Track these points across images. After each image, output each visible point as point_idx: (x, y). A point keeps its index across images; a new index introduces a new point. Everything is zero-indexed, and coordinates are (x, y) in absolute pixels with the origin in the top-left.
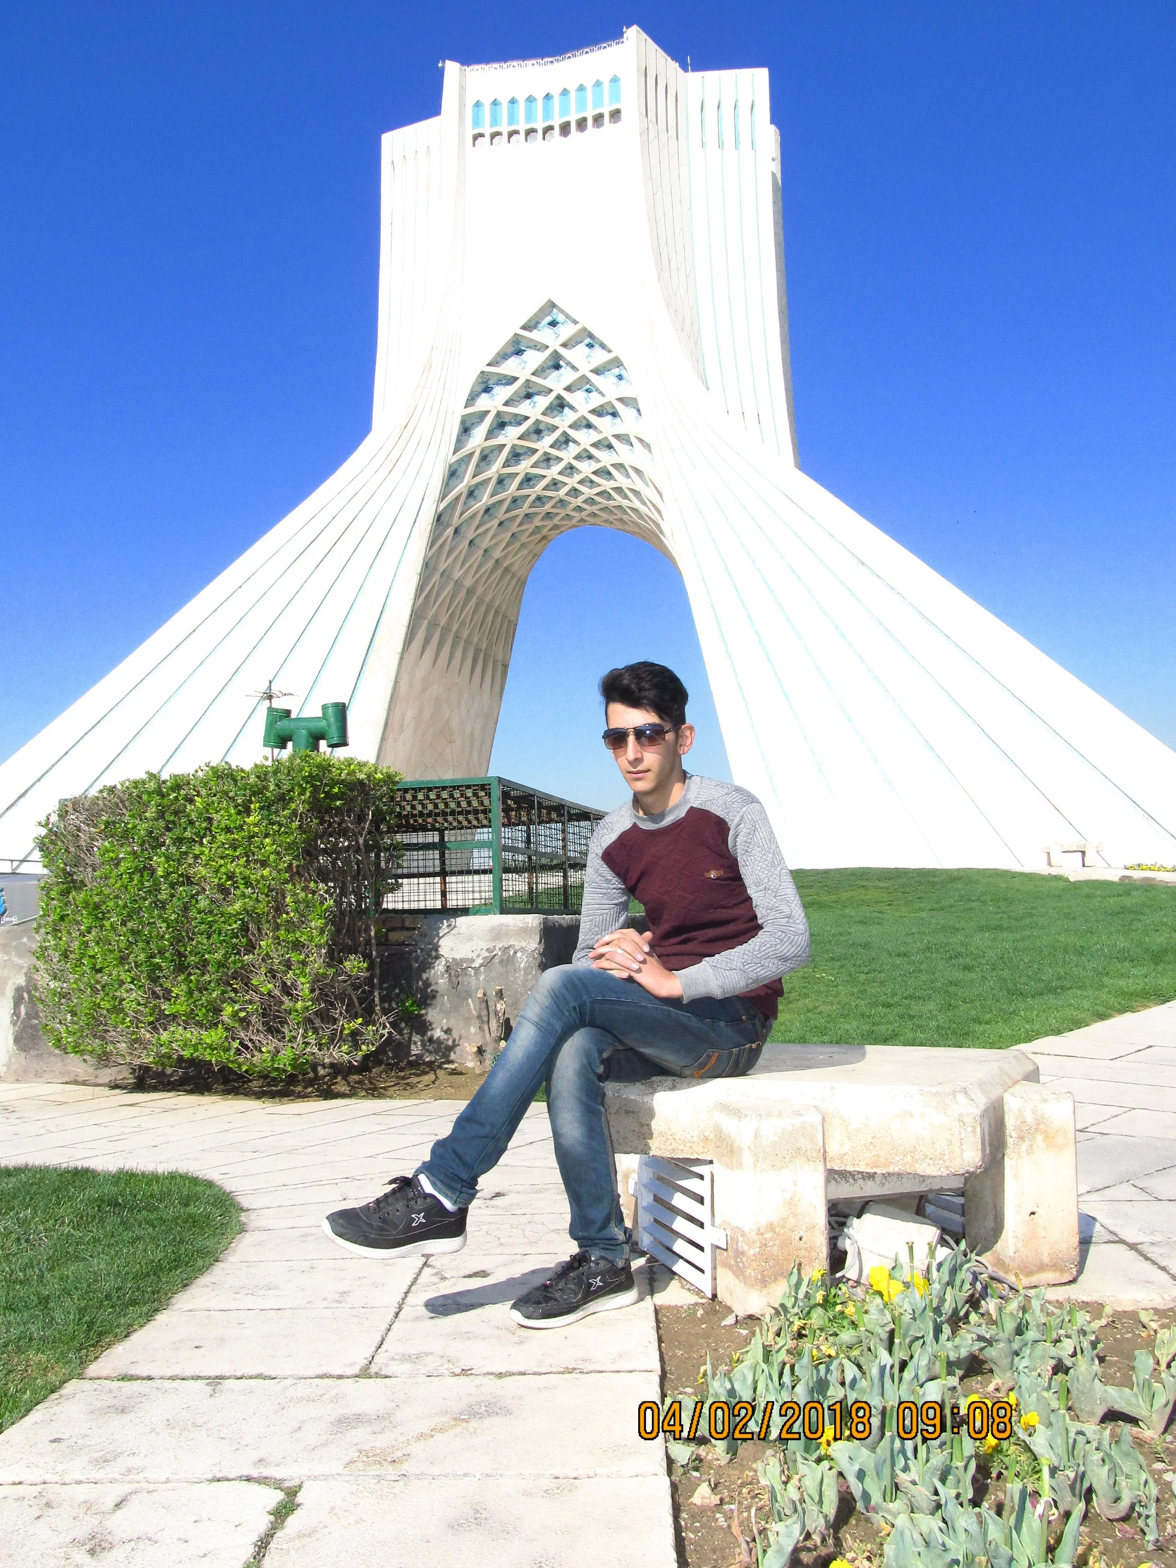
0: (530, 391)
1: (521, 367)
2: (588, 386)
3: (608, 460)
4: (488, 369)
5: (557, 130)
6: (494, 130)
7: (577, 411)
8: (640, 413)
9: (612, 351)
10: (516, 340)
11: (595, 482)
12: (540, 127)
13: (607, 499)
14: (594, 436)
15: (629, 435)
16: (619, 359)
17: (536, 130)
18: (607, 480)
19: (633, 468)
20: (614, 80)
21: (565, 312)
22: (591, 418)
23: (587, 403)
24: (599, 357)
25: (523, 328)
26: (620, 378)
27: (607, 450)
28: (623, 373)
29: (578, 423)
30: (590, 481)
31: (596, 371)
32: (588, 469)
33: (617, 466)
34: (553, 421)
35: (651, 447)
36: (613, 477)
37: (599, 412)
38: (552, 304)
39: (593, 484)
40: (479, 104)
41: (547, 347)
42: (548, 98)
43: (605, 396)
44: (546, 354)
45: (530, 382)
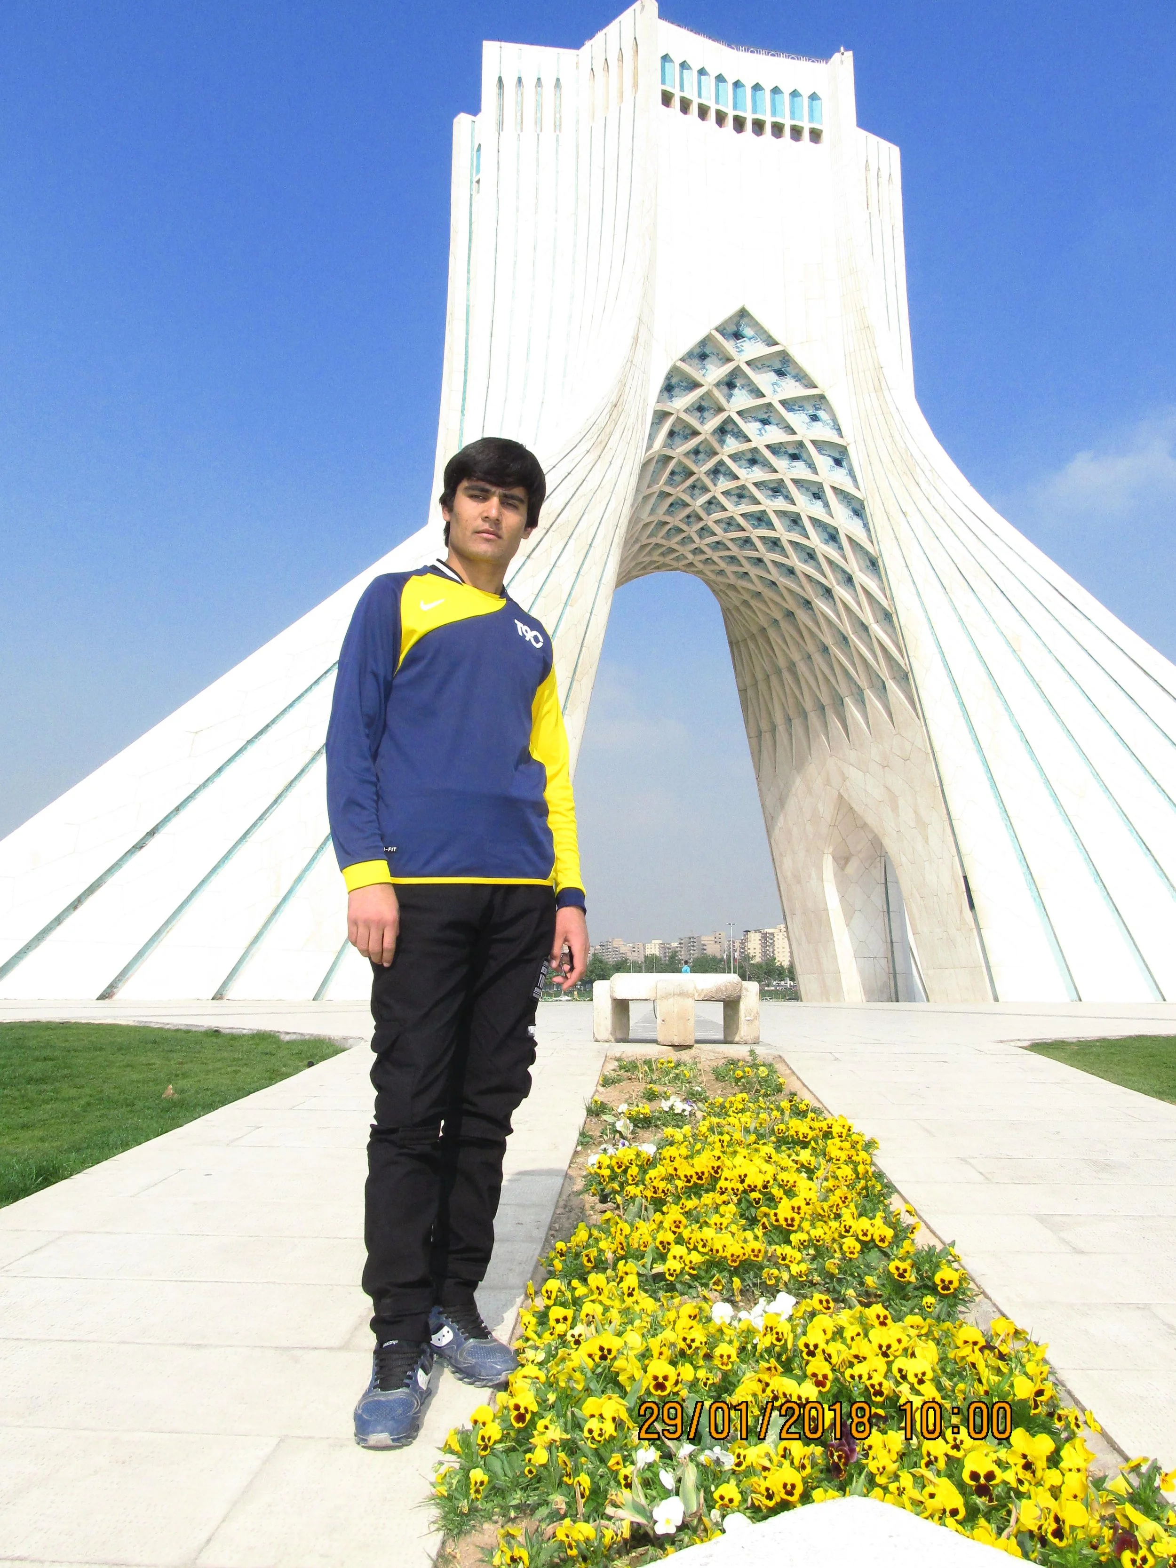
1: (702, 373)
2: (765, 416)
3: (771, 505)
4: (680, 364)
5: (749, 125)
6: (683, 94)
7: (749, 441)
8: (838, 462)
9: (816, 387)
10: (705, 341)
11: (739, 525)
12: (731, 113)
13: (741, 547)
14: (758, 474)
15: (821, 483)
16: (822, 397)
17: (726, 114)
18: (755, 527)
19: (814, 521)
20: (814, 97)
21: (762, 328)
22: (767, 453)
23: (761, 435)
24: (791, 389)
25: (717, 329)
26: (814, 418)
27: (771, 493)
28: (821, 414)
29: (740, 455)
30: (730, 523)
31: (783, 403)
32: (735, 510)
33: (781, 514)
34: (716, 446)
35: (865, 503)
36: (770, 526)
37: (774, 449)
38: (743, 313)
39: (732, 528)
40: (666, 58)
41: (729, 360)
42: (737, 84)
43: (795, 433)
44: (729, 367)
45: (708, 394)
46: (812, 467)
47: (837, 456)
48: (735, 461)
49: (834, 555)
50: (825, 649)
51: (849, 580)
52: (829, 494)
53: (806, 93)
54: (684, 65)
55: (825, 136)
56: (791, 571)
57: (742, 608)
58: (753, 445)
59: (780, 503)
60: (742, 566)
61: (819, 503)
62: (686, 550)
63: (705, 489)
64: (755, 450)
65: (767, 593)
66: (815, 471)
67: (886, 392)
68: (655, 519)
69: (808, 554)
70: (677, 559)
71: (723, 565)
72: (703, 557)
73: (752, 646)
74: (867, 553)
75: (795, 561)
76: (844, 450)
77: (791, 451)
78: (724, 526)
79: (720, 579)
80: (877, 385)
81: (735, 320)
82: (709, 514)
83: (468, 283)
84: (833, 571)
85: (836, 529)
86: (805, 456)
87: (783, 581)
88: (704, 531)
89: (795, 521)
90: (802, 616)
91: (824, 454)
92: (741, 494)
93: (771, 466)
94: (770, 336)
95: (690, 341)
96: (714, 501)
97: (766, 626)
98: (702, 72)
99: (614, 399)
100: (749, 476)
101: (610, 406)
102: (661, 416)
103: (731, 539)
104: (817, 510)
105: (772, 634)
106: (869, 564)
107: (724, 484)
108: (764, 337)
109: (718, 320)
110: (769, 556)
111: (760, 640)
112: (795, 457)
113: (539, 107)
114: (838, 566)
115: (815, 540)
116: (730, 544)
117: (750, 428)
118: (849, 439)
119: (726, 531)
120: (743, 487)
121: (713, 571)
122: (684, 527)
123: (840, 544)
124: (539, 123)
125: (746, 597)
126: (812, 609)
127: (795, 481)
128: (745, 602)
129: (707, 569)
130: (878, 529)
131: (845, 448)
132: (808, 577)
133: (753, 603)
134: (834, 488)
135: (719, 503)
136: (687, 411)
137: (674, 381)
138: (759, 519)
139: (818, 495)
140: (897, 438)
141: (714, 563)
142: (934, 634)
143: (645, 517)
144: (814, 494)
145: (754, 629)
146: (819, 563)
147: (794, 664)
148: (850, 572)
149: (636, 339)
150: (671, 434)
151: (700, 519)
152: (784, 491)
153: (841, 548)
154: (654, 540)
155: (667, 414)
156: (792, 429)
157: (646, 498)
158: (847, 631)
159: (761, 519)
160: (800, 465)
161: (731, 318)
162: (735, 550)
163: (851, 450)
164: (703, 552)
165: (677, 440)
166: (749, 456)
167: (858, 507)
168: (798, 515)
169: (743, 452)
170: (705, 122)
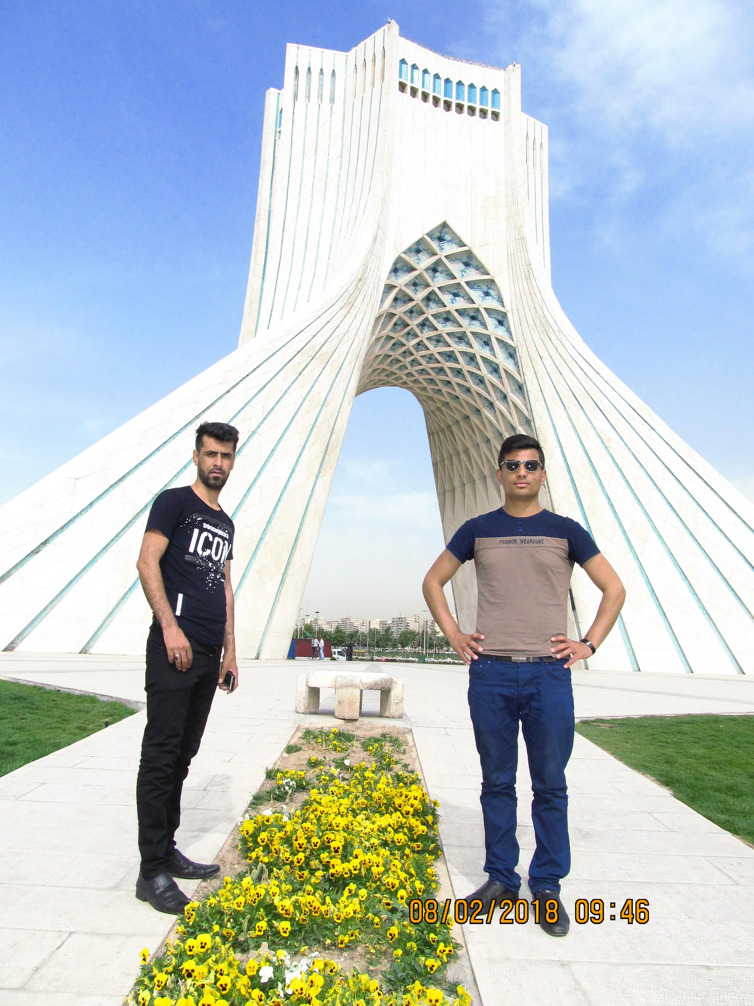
0: (417, 281)
1: (417, 262)
2: (456, 292)
3: (457, 348)
4: (403, 255)
5: (453, 107)
6: (412, 85)
7: (445, 306)
8: (501, 323)
9: (488, 274)
10: (420, 242)
11: (436, 359)
12: (442, 98)
13: (438, 374)
14: (450, 328)
15: (490, 336)
16: (492, 281)
17: (440, 99)
18: (447, 361)
19: (484, 359)
20: (495, 92)
21: (456, 235)
22: (456, 315)
23: (453, 303)
24: (473, 275)
25: (427, 235)
26: (487, 294)
27: (457, 340)
28: (491, 291)
29: (439, 315)
30: (431, 358)
31: (468, 283)
32: (434, 349)
33: (464, 353)
34: (424, 308)
35: (517, 349)
36: (456, 361)
37: (461, 312)
38: (444, 225)
39: (432, 361)
40: (403, 61)
41: (434, 254)
42: (447, 81)
43: (474, 303)
44: (434, 259)
45: (420, 275)
46: (484, 325)
47: (500, 319)
48: (435, 319)
49: (496, 381)
50: (488, 441)
51: (505, 397)
52: (494, 342)
53: (490, 89)
54: (414, 67)
55: (501, 117)
56: (468, 390)
57: (436, 412)
58: (447, 309)
59: (463, 347)
60: (437, 385)
61: (487, 348)
62: (402, 374)
63: (416, 336)
64: (449, 312)
65: (453, 403)
66: (486, 328)
67: (533, 280)
68: (383, 352)
69: (480, 380)
70: (396, 379)
71: (425, 384)
72: (412, 379)
73: (442, 436)
74: (517, 381)
75: (471, 384)
76: (505, 315)
77: (471, 314)
78: (427, 359)
79: (423, 393)
80: (527, 275)
81: (439, 229)
82: (417, 352)
83: (271, 196)
84: (495, 392)
85: (498, 365)
86: (480, 318)
87: (463, 396)
88: (414, 362)
89: (472, 358)
90: (474, 419)
91: (492, 317)
92: (439, 340)
93: (458, 323)
94: (461, 241)
95: (410, 241)
96: (421, 343)
97: (451, 424)
98: (425, 71)
99: (359, 276)
100: (444, 329)
101: (357, 279)
102: (389, 288)
103: (431, 368)
104: (486, 353)
105: (454, 429)
106: (518, 388)
107: (428, 333)
108: (457, 241)
109: (428, 229)
110: (455, 380)
111: (447, 433)
112: (473, 318)
113: (321, 86)
114: (498, 388)
115: (484, 371)
116: (430, 371)
117: (446, 298)
118: (508, 308)
119: (428, 363)
120: (440, 335)
121: (419, 388)
122: (401, 358)
123: (500, 374)
124: (320, 96)
125: (439, 405)
126: (481, 415)
127: (473, 333)
128: (438, 409)
129: (415, 387)
130: (524, 366)
131: (506, 314)
132: (478, 394)
133: (443, 409)
134: (497, 339)
135: (424, 345)
136: (406, 285)
137: (398, 266)
138: (449, 356)
139: (487, 343)
140: (539, 309)
141: (420, 383)
142: (557, 435)
143: (377, 351)
144: (485, 342)
145: (443, 426)
146: (486, 386)
147: (468, 449)
148: (506, 393)
149: (375, 238)
150: (396, 299)
151: (412, 354)
152: (466, 339)
153: (500, 377)
154: (382, 366)
155: (393, 287)
156: (472, 300)
157: (377, 340)
158: (502, 430)
159: (450, 356)
160: (476, 323)
161: (437, 228)
162: (433, 375)
163: (509, 315)
164: (412, 375)
165: (399, 303)
166: (445, 316)
167: (512, 352)
168: (474, 355)
169: (440, 313)
170: (425, 103)
